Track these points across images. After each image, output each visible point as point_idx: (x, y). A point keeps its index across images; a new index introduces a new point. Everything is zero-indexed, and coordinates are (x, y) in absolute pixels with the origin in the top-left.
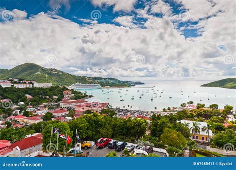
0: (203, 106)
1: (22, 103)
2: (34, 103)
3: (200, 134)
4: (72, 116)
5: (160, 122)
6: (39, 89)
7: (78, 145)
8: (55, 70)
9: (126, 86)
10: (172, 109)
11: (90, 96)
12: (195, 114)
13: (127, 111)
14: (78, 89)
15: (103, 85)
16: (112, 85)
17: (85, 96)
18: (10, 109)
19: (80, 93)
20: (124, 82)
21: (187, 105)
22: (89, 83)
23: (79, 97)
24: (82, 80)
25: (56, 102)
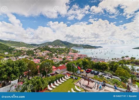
0: (135, 58)
1: (56, 53)
2: (60, 54)
3: (136, 72)
4: (73, 59)
5: (115, 65)
6: (61, 49)
7: (79, 71)
8: (66, 42)
9: (94, 48)
10: (116, 59)
11: (79, 52)
12: (130, 62)
13: (95, 59)
14: (74, 49)
15: (84, 48)
16: (88, 48)
17: (77, 52)
18: (52, 56)
19: (75, 50)
20: (93, 47)
21: (125, 57)
22: (79, 47)
23: (75, 52)
24: (76, 46)
25: (67, 53)
